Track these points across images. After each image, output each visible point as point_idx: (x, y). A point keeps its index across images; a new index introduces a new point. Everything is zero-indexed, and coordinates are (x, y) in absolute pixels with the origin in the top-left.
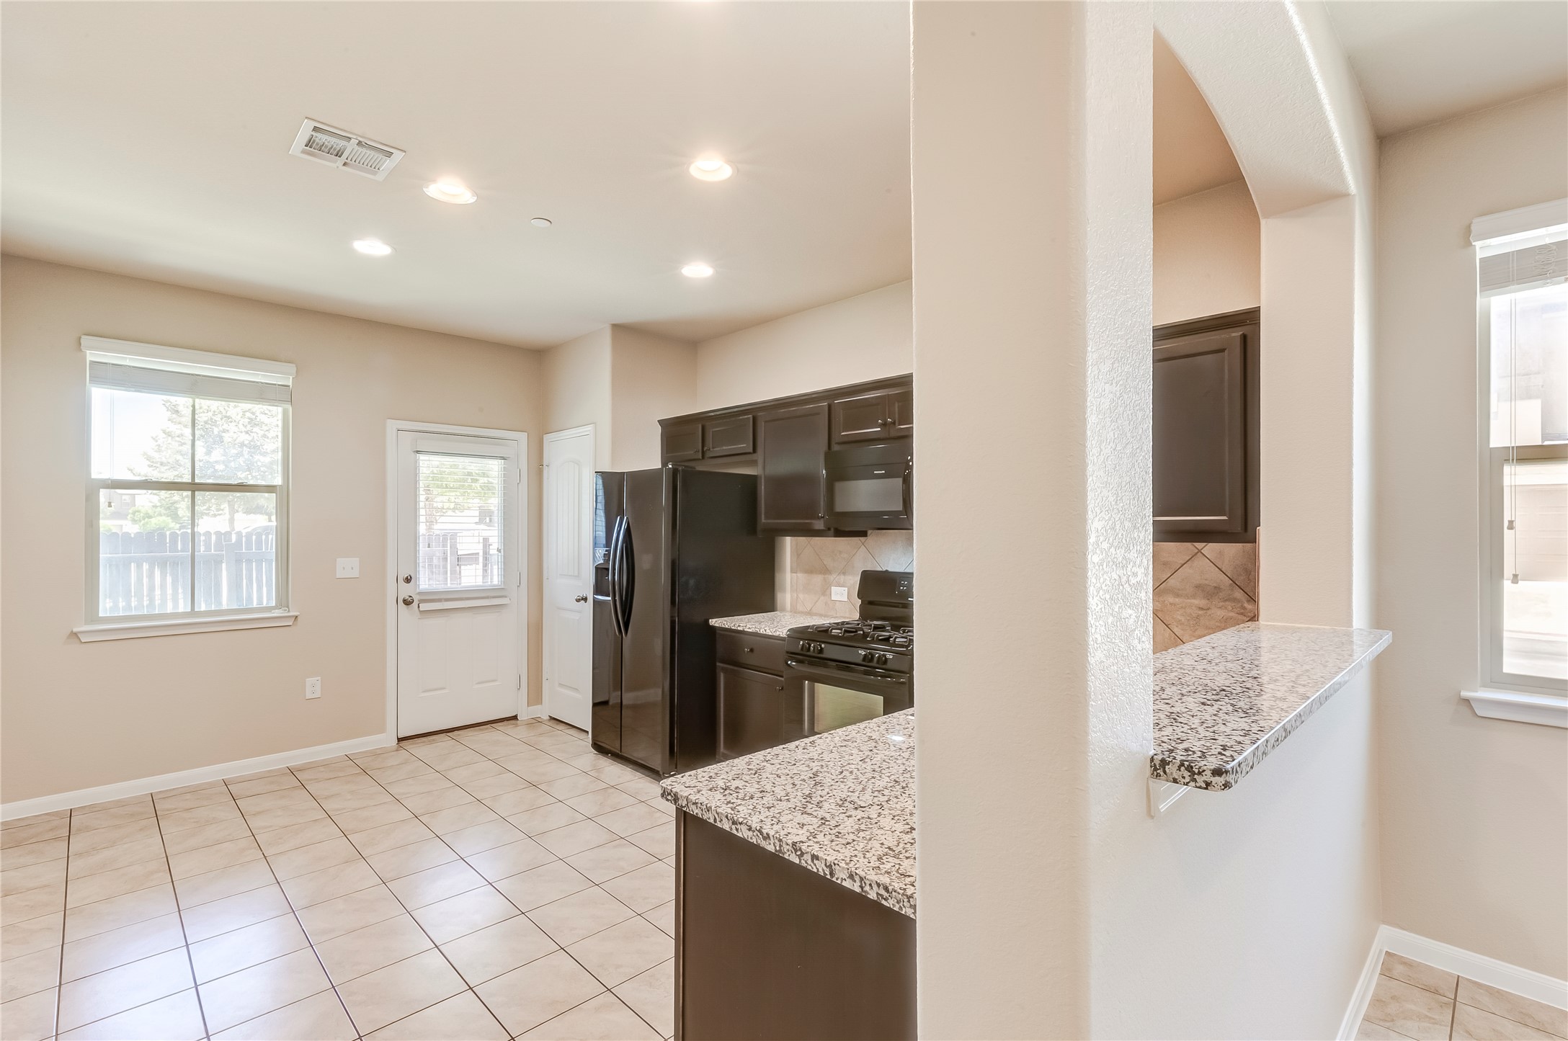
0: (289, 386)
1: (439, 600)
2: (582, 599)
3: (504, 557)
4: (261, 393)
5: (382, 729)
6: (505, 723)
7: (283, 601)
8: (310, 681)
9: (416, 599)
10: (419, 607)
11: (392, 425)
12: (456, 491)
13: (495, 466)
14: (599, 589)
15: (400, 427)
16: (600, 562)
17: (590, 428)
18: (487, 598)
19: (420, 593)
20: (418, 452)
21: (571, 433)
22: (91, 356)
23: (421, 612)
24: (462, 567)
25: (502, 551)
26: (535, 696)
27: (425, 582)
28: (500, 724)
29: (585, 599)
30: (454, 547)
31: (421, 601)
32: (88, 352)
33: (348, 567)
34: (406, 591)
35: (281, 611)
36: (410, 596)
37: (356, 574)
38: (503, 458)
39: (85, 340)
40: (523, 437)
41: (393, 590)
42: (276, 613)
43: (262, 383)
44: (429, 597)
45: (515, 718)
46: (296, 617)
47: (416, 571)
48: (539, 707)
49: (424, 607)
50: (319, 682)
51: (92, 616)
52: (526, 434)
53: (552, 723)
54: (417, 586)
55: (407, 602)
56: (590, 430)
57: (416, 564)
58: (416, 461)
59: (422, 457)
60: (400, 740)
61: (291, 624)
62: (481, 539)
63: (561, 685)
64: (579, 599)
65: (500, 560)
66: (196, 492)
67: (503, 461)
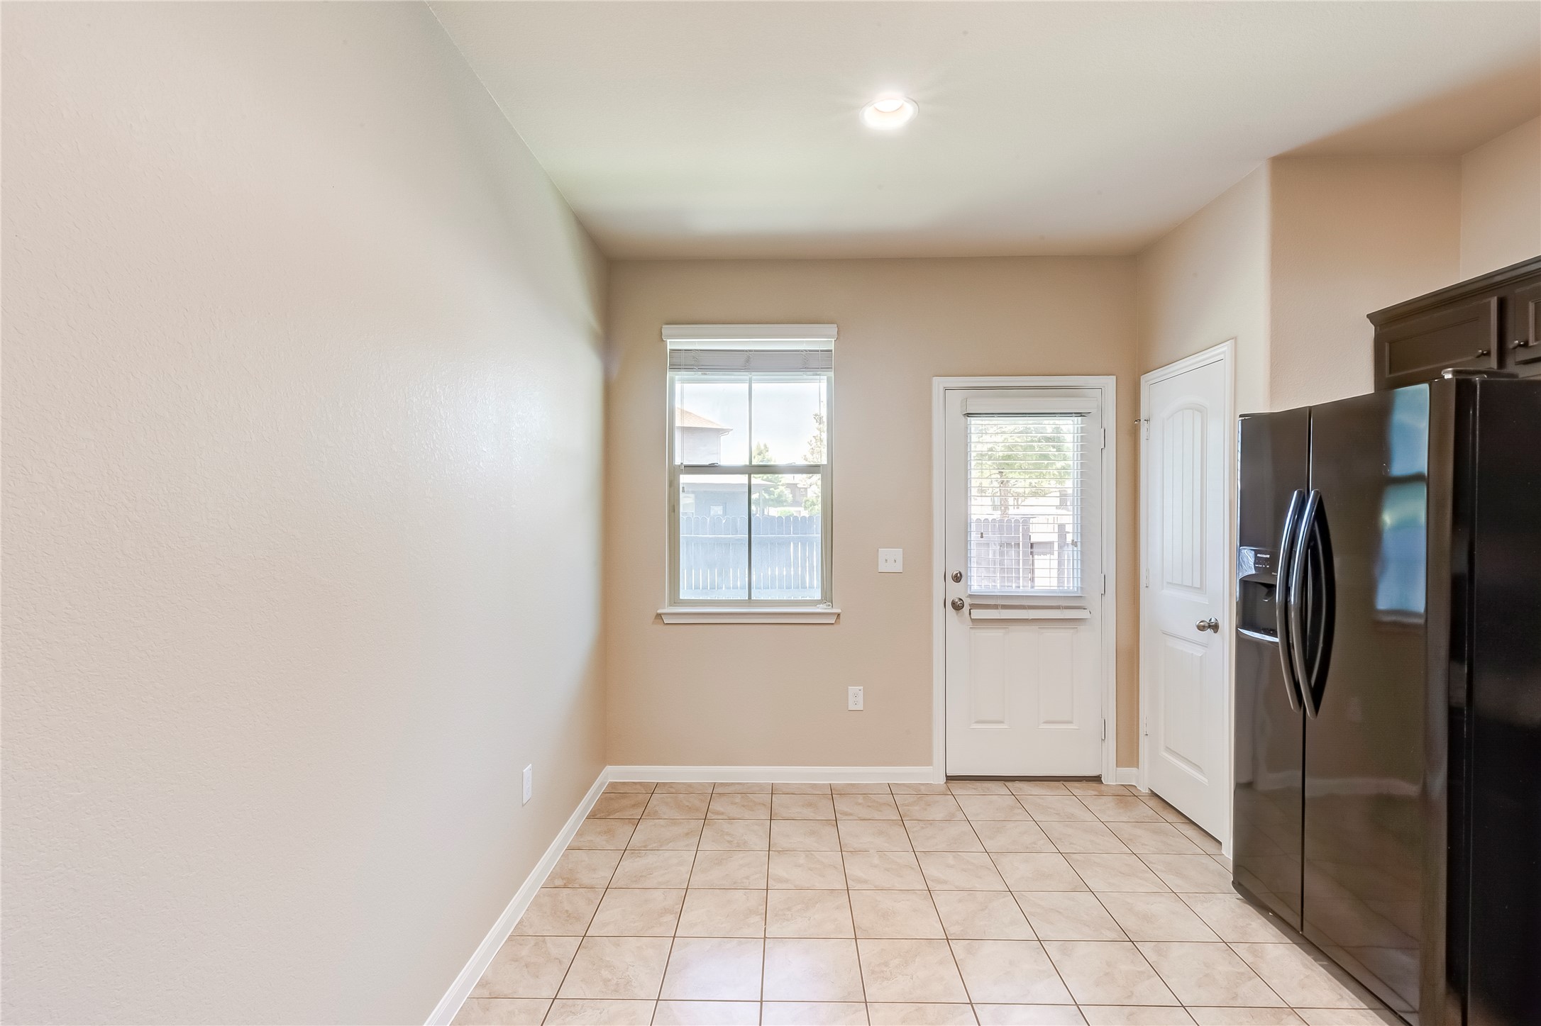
0: (831, 351)
1: (995, 607)
2: (1210, 626)
3: (1081, 551)
4: (804, 364)
5: (928, 762)
6: (1084, 784)
7: (827, 597)
8: (852, 690)
9: (967, 602)
10: (970, 614)
11: (939, 383)
12: (1031, 473)
13: (1069, 427)
14: (1247, 618)
15: (948, 385)
16: (1250, 573)
17: (1225, 349)
18: (1058, 608)
19: (970, 596)
20: (968, 415)
21: (1189, 363)
22: (671, 344)
23: (975, 621)
24: (1036, 557)
25: (1079, 544)
26: (1128, 753)
27: (979, 582)
28: (1076, 784)
29: (1215, 627)
30: (1027, 535)
31: (973, 606)
32: (668, 340)
33: (891, 559)
34: (956, 591)
35: (824, 606)
36: (961, 599)
37: (898, 567)
38: (1080, 414)
39: (666, 330)
40: (1109, 383)
41: (940, 590)
42: (820, 609)
43: (806, 351)
44: (981, 602)
45: (1097, 779)
46: (839, 615)
47: (967, 567)
48: (1134, 770)
49: (977, 614)
50: (861, 693)
51: (675, 600)
52: (1114, 377)
53: (1153, 803)
54: (967, 586)
55: (958, 606)
56: (1224, 352)
57: (967, 559)
58: (966, 428)
59: (974, 421)
60: (950, 778)
61: (834, 622)
62: (1056, 526)
63: (1168, 749)
64: (1204, 627)
65: (1075, 558)
66: (752, 475)
67: (1080, 418)
